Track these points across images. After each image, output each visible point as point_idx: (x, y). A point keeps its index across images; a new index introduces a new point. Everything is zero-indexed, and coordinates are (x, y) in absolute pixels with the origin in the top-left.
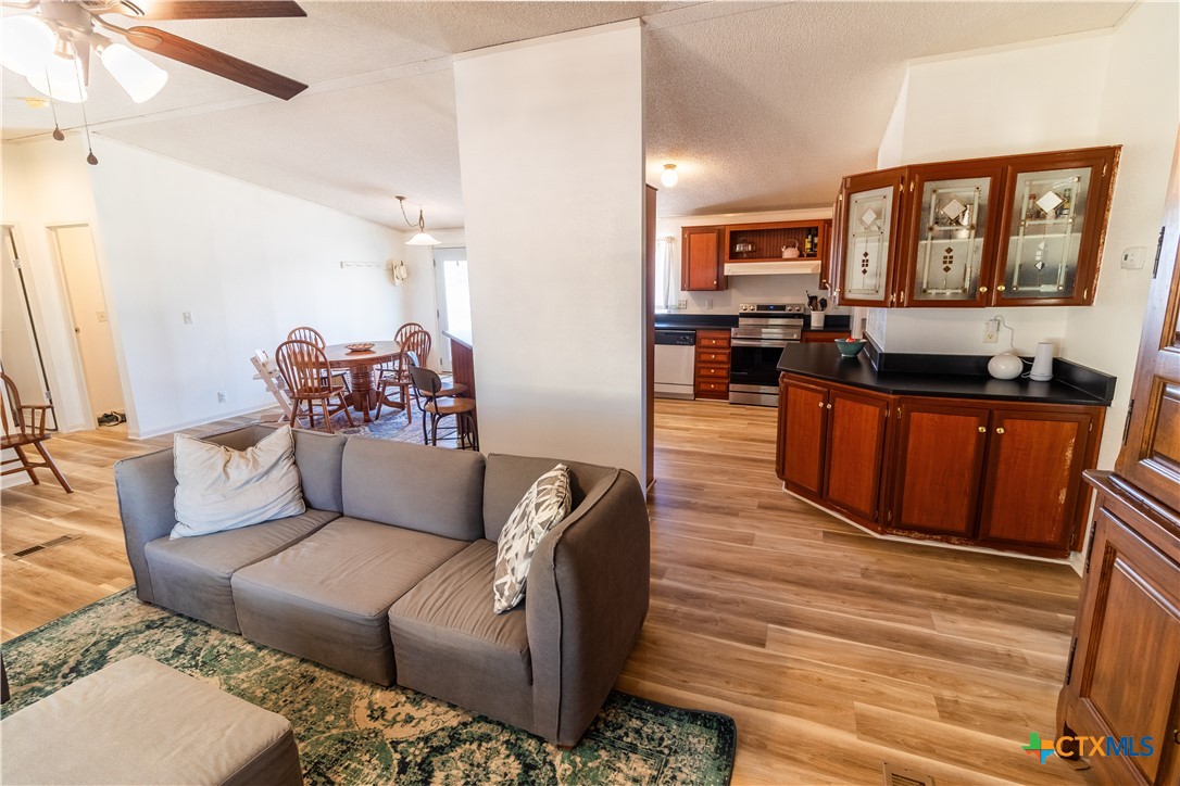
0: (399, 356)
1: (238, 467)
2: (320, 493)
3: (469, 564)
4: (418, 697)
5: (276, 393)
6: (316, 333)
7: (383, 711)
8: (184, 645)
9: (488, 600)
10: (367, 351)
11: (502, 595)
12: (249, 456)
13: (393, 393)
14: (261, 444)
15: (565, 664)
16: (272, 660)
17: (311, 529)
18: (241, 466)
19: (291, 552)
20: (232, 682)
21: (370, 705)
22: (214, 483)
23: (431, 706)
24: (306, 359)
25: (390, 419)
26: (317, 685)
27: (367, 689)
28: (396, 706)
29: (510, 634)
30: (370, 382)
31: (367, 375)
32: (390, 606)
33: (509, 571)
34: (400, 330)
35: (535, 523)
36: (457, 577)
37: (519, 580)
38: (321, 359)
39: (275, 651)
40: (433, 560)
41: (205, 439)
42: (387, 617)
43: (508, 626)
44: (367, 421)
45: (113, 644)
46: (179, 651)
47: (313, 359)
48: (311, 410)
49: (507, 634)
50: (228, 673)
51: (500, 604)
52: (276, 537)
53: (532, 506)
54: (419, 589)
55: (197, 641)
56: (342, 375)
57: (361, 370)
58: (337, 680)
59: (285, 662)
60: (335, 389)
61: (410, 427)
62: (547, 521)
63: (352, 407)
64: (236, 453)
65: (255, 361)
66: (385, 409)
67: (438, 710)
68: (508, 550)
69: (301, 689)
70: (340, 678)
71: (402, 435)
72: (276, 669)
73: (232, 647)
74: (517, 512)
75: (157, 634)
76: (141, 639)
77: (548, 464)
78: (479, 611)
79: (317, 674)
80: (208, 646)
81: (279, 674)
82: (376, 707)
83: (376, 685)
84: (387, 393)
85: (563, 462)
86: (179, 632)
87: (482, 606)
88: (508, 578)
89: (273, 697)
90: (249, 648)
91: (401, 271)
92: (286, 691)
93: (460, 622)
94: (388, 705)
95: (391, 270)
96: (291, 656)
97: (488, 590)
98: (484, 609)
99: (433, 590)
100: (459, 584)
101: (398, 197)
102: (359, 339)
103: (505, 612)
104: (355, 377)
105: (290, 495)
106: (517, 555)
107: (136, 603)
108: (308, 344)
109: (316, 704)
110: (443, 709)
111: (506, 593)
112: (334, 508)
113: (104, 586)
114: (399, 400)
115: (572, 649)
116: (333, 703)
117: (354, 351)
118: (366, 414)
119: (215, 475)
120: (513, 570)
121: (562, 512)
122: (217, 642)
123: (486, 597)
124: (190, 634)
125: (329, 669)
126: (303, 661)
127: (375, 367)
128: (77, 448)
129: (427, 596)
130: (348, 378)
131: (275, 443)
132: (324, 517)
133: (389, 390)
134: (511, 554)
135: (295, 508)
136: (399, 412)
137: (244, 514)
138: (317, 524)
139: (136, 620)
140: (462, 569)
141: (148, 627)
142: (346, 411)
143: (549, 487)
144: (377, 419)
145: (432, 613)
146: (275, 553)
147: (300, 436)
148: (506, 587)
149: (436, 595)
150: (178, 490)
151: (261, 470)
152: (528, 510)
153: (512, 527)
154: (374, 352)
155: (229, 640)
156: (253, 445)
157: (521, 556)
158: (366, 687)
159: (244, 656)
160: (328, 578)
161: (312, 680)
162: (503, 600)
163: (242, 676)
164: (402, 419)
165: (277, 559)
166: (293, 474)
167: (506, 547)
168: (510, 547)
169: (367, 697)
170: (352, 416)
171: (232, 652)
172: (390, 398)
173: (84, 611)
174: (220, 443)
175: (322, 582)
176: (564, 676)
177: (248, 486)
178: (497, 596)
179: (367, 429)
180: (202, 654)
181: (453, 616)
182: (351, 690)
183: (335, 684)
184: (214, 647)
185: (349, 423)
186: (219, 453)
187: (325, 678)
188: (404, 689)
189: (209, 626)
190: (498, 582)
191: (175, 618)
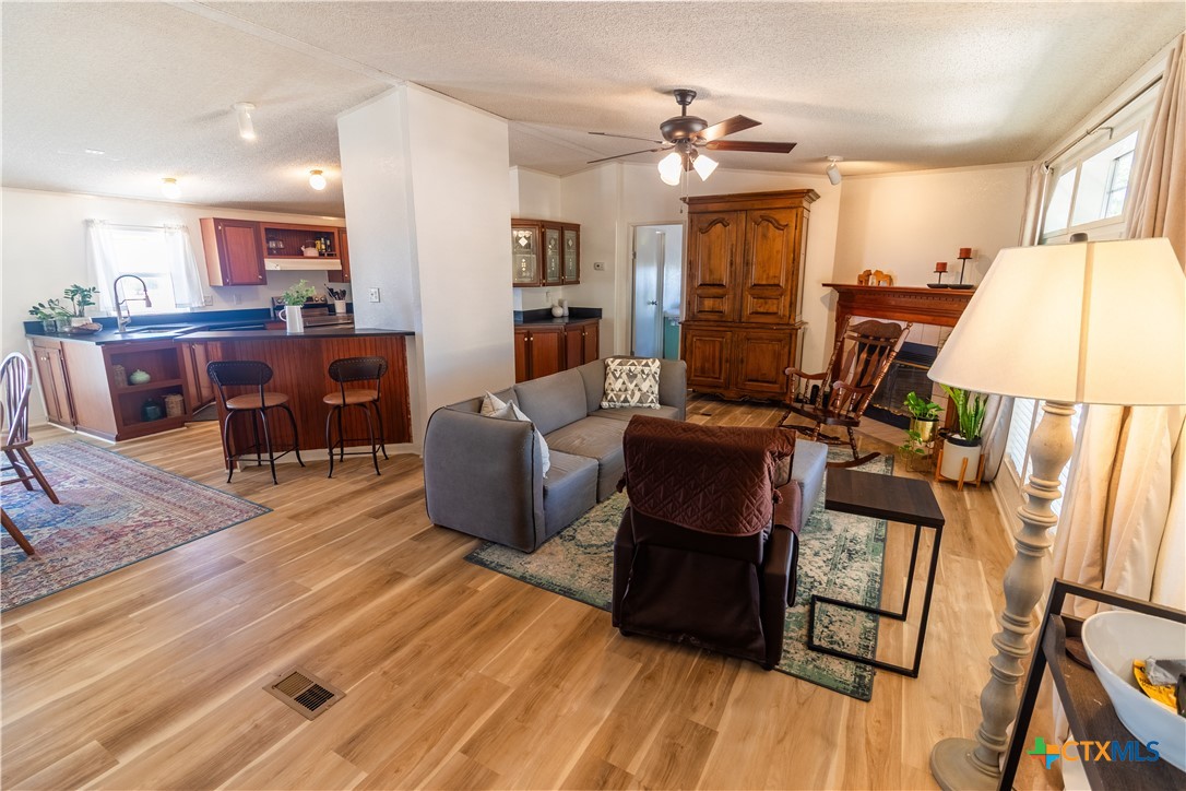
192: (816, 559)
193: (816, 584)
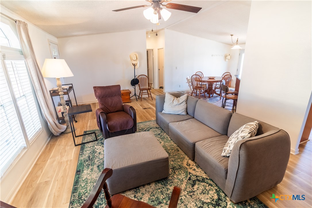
0: (221, 81)
1: (175, 101)
2: (190, 111)
3: (219, 140)
4: (198, 166)
5: (190, 87)
6: (202, 73)
7: (190, 165)
8: (160, 134)
9: (220, 151)
10: (213, 79)
11: (225, 152)
12: (178, 99)
13: (218, 91)
14: (181, 97)
15: (237, 179)
16: (173, 143)
17: (186, 119)
18: (176, 101)
19: (181, 122)
20: (165, 144)
21: (187, 162)
22: (171, 103)
23: (200, 170)
24: (197, 79)
25: (215, 98)
26: (179, 152)
27: (188, 159)
28: (193, 165)
29: (223, 163)
30: (213, 87)
31: (212, 85)
32: (196, 142)
33: (229, 146)
34: (224, 74)
35: (239, 136)
36: (215, 142)
37: (230, 150)
38: (201, 80)
39: (174, 142)
40: (211, 136)
41: (171, 94)
42: (195, 144)
43: (223, 161)
44: (209, 97)
45: (151, 129)
46: (159, 134)
47: (199, 80)
48: (197, 92)
49: (222, 163)
50: (165, 142)
51: (223, 154)
52: (179, 118)
53: (241, 131)
54: (204, 141)
55: (162, 134)
56: (206, 84)
57: (211, 84)
58: (183, 153)
59: (175, 145)
60: (203, 88)
61: (220, 101)
62: (243, 136)
63: (206, 93)
64: (176, 98)
65: (187, 79)
66: (215, 95)
67: (202, 172)
68: (230, 140)
69: (176, 151)
70: (184, 153)
71: (217, 102)
72: (173, 145)
73: (167, 137)
74: (237, 131)
75: (157, 130)
76: (155, 129)
77: (253, 120)
78: (217, 153)
79: (180, 150)
80: (163, 136)
81: (173, 146)
82: (188, 163)
83: (190, 159)
84: (216, 91)
85: (258, 121)
86: (160, 131)
87: (218, 152)
88: (228, 148)
89: (171, 150)
90: (170, 139)
91: (229, 57)
92: (173, 150)
93: (211, 153)
94: (191, 164)
95: (226, 57)
96: (176, 144)
97: (222, 149)
98: (219, 153)
99: (208, 142)
100: (214, 144)
101: (231, 35)
102: (212, 75)
103: (224, 156)
104: (209, 85)
105: (184, 110)
106: (232, 143)
107: (155, 123)
108: (199, 76)
109: (178, 156)
110: (203, 172)
111: (226, 152)
112: (192, 116)
113: (152, 118)
114: (219, 93)
115: (240, 176)
116: (181, 157)
117: (210, 79)
118: (210, 95)
119: (171, 102)
120: (230, 146)
121: (249, 135)
122: (165, 135)
123: (220, 150)
124: (162, 132)
125: (182, 150)
126: (178, 146)
127: (214, 83)
128: (155, 92)
129: (205, 144)
130: (207, 85)
131: (183, 98)
132: (190, 117)
133: (217, 90)
134: (231, 142)
135: (184, 113)
136: (218, 96)
137: (175, 111)
138: (188, 118)
139: (155, 126)
140: (217, 141)
141: (156, 128)
142: (204, 94)
143: (249, 127)
144: (212, 97)
145: (205, 148)
146: (178, 122)
147: (189, 97)
148: (227, 150)
149: (208, 144)
150: (165, 103)
151: (180, 103)
152: (240, 131)
153: (234, 135)
154: (215, 79)
155: (167, 136)
156: (179, 97)
157: (233, 143)
158: (188, 158)
159: (168, 140)
160: (185, 130)
161: (178, 151)
162: (225, 153)
163: (167, 144)
164: (218, 98)
165: (178, 123)
166: (185, 106)
167: (230, 139)
168: (231, 140)
169: (187, 160)
170: (206, 95)
171: (167, 138)
172: (217, 92)
173: (149, 121)
174: (173, 95)
175: (184, 131)
176: (236, 182)
177: (176, 106)
178: (223, 151)
179: (209, 99)
180: (162, 136)
181: (210, 151)
182: (185, 157)
183: (182, 154)
184: (164, 136)
185: (205, 97)
186: (173, 97)
187: (181, 152)
188: (196, 163)
189: (165, 132)
190: (225, 148)
191: (160, 128)
192: (99, 151)
193: (97, 144)
